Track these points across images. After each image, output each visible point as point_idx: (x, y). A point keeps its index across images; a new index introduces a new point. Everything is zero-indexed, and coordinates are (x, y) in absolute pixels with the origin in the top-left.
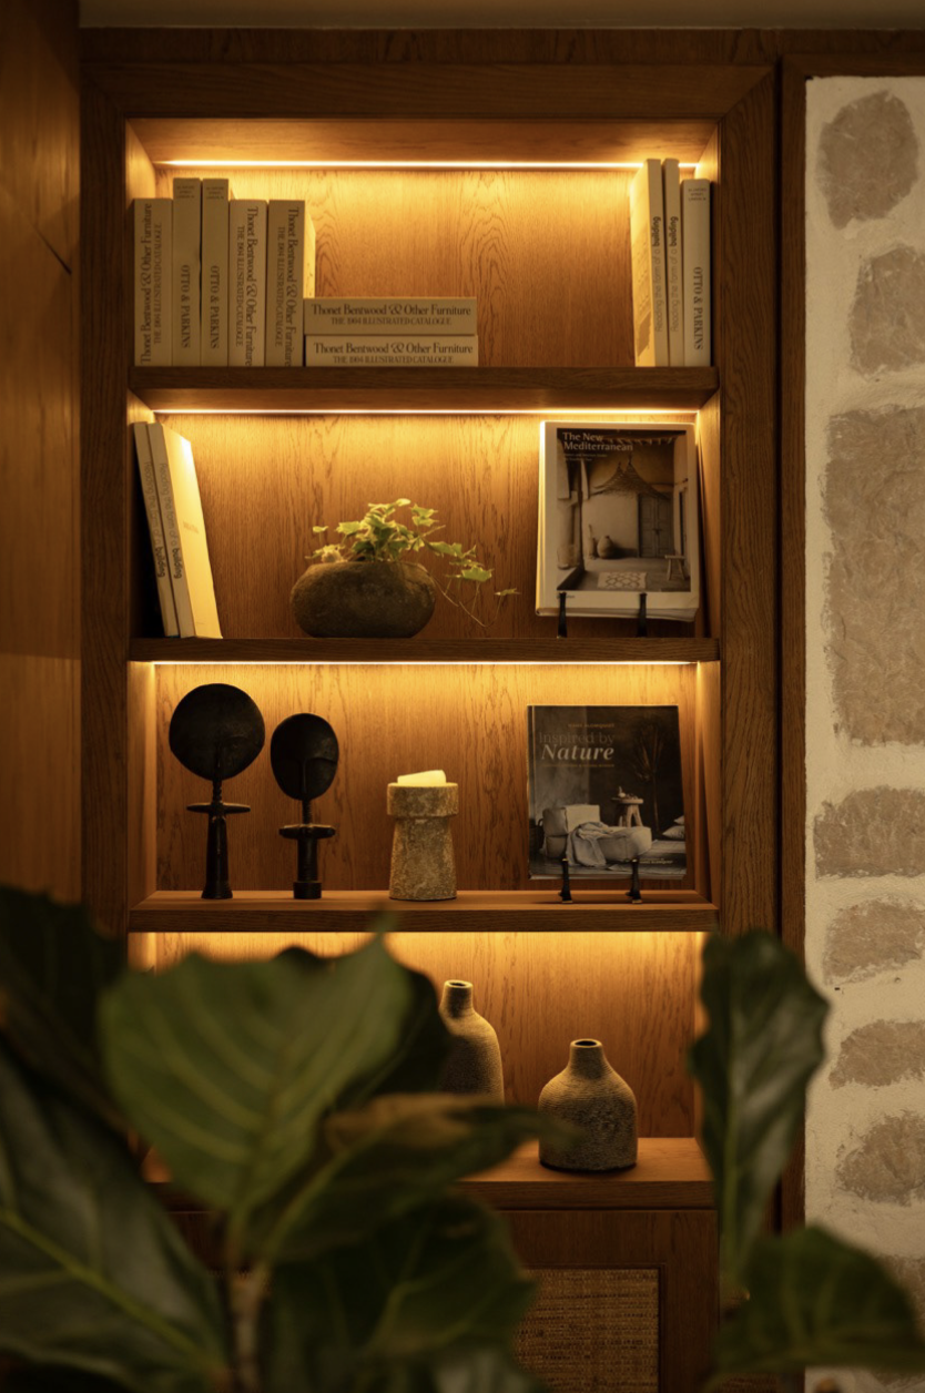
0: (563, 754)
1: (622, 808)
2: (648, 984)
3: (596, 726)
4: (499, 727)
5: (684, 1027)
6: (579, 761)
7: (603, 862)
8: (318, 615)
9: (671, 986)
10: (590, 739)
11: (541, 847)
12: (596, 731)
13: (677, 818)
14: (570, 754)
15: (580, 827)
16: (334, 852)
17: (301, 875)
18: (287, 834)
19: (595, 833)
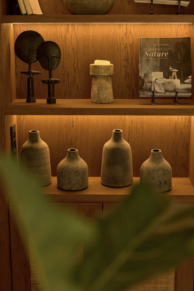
0: (151, 55)
1: (170, 73)
2: (176, 130)
3: (163, 45)
4: (128, 45)
5: (186, 143)
6: (156, 57)
7: (164, 91)
8: (74, 7)
9: (183, 130)
10: (160, 50)
11: (143, 86)
12: (162, 47)
13: (189, 76)
14: (154, 55)
15: (156, 79)
16: (73, 86)
17: (49, 96)
18: (43, 82)
19: (161, 81)
